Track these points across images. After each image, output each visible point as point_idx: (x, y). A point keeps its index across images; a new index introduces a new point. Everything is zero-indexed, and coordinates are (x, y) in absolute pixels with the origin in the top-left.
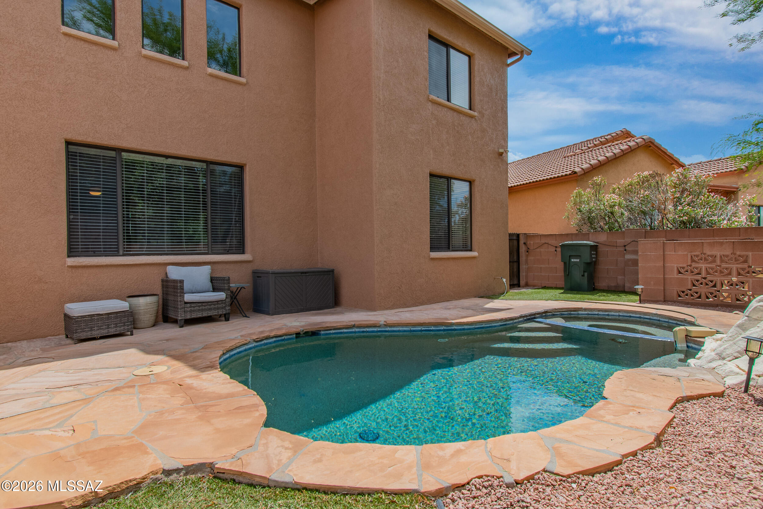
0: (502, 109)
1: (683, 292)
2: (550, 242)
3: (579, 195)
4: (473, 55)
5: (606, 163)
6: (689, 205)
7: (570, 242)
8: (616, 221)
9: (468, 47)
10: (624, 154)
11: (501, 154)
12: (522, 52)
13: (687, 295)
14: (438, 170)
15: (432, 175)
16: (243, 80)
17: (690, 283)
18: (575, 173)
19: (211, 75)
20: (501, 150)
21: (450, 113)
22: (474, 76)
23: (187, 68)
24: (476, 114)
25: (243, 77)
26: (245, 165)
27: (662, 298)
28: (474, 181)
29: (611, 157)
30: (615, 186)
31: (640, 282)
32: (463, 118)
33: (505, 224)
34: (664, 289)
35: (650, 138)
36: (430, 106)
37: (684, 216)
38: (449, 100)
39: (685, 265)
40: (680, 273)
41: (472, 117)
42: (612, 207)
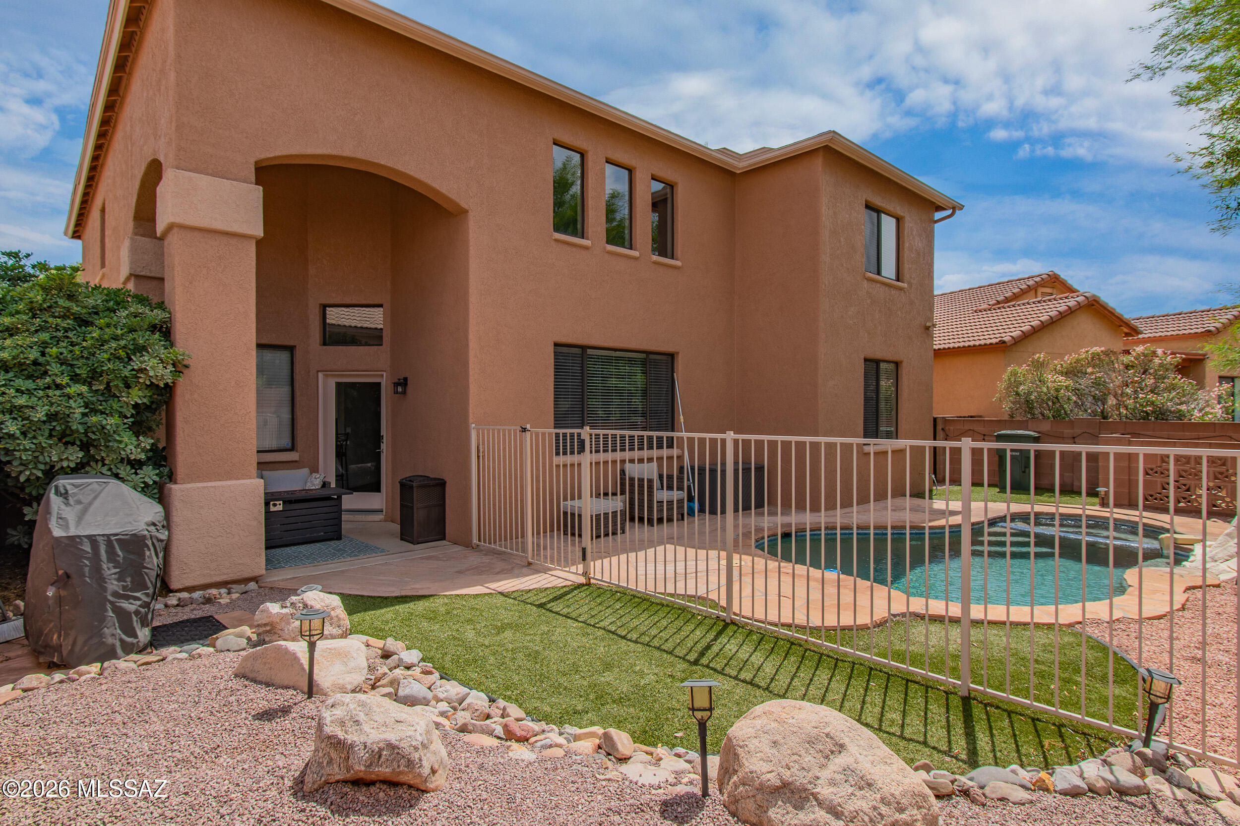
0: (929, 274)
1: (1151, 496)
2: (976, 429)
3: (1014, 374)
4: (903, 218)
5: (1040, 330)
6: (1152, 391)
7: (1009, 432)
8: (1061, 406)
9: (899, 210)
10: (1062, 318)
11: (928, 328)
12: (954, 209)
13: (1156, 499)
14: (871, 355)
15: (866, 360)
16: (678, 263)
17: (1159, 486)
18: (1004, 342)
19: (655, 263)
20: (928, 324)
21: (882, 289)
22: (903, 242)
23: (636, 259)
24: (905, 285)
25: (677, 260)
26: (678, 353)
27: (1126, 502)
28: (901, 362)
29: (1046, 321)
30: (1056, 362)
31: (1100, 484)
32: (893, 292)
33: (931, 409)
34: (1129, 493)
35: (1094, 296)
36: (865, 284)
37: (1147, 405)
38: (879, 273)
39: (1153, 466)
40: (1148, 474)
41: (901, 289)
42: (1057, 390)
